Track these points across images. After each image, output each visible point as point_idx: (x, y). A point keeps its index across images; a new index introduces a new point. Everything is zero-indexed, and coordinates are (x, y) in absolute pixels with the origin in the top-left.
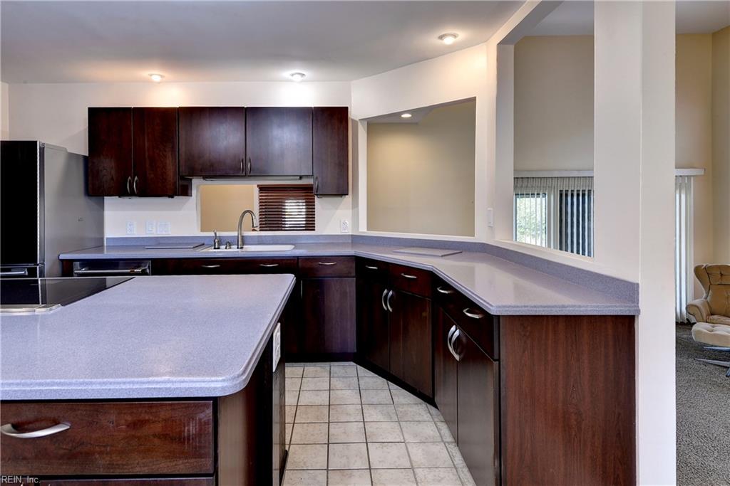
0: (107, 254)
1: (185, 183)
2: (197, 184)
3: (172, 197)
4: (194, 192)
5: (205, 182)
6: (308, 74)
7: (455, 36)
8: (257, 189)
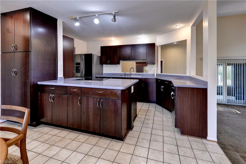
0: (103, 76)
1: (118, 62)
2: (121, 62)
3: (116, 65)
4: (120, 63)
5: (123, 61)
6: (146, 36)
7: (180, 26)
8: (135, 63)
